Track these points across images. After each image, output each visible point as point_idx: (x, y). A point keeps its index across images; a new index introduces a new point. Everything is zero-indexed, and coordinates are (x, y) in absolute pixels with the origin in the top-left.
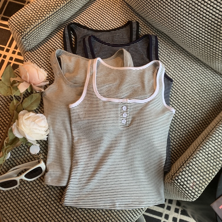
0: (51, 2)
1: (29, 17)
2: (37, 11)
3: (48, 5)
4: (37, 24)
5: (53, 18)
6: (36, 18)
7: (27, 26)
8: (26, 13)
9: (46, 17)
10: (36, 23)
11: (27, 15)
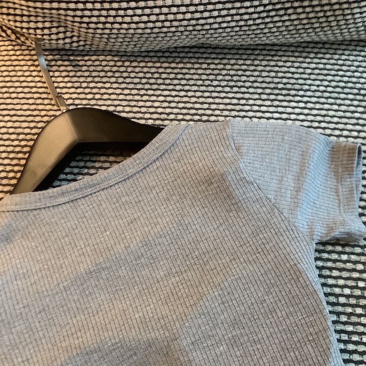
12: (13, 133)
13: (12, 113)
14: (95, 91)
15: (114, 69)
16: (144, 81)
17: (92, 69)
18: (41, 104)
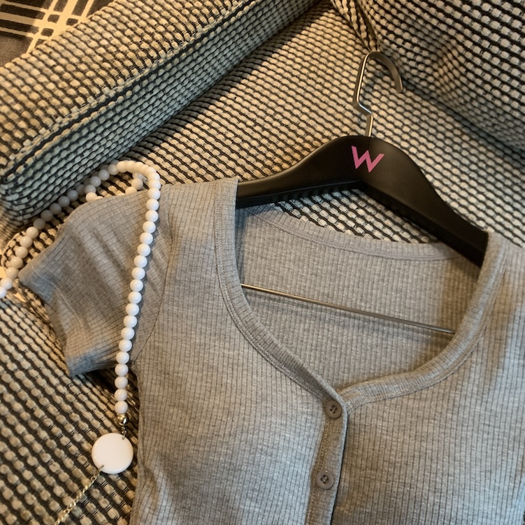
0: (123, 43)
1: (35, 96)
2: (67, 75)
3: (111, 53)
4: (67, 124)
5: (127, 104)
6: (62, 101)
7: (22, 130)
8: (19, 82)
9: (103, 98)
10: (59, 119)
11: (26, 89)
12: (303, 129)
13: (314, 108)
14: (413, 142)
15: (449, 134)
16: (473, 167)
17: (424, 118)
18: (348, 118)
